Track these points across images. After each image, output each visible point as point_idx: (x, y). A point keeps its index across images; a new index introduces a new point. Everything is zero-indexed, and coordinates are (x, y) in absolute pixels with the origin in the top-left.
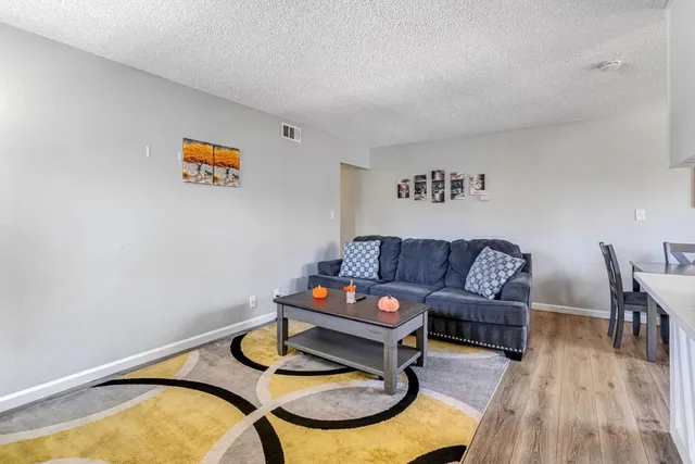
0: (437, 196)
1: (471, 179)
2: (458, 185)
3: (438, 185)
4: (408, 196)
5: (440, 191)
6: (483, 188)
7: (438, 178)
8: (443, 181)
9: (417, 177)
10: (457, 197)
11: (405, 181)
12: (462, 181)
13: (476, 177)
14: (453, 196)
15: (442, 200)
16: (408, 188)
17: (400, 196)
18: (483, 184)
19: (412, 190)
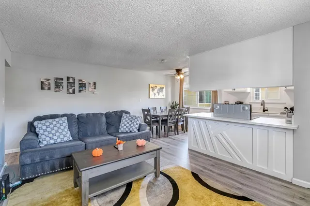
0: (71, 90)
1: (90, 84)
2: (82, 86)
3: (71, 85)
4: (49, 89)
5: (73, 88)
6: (95, 88)
7: (71, 81)
8: (74, 83)
9: (57, 79)
10: (82, 92)
11: (48, 80)
12: (85, 84)
13: (92, 84)
14: (80, 91)
15: (74, 92)
16: (49, 84)
17: (42, 88)
18: (95, 86)
19: (53, 86)
